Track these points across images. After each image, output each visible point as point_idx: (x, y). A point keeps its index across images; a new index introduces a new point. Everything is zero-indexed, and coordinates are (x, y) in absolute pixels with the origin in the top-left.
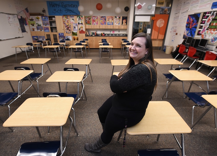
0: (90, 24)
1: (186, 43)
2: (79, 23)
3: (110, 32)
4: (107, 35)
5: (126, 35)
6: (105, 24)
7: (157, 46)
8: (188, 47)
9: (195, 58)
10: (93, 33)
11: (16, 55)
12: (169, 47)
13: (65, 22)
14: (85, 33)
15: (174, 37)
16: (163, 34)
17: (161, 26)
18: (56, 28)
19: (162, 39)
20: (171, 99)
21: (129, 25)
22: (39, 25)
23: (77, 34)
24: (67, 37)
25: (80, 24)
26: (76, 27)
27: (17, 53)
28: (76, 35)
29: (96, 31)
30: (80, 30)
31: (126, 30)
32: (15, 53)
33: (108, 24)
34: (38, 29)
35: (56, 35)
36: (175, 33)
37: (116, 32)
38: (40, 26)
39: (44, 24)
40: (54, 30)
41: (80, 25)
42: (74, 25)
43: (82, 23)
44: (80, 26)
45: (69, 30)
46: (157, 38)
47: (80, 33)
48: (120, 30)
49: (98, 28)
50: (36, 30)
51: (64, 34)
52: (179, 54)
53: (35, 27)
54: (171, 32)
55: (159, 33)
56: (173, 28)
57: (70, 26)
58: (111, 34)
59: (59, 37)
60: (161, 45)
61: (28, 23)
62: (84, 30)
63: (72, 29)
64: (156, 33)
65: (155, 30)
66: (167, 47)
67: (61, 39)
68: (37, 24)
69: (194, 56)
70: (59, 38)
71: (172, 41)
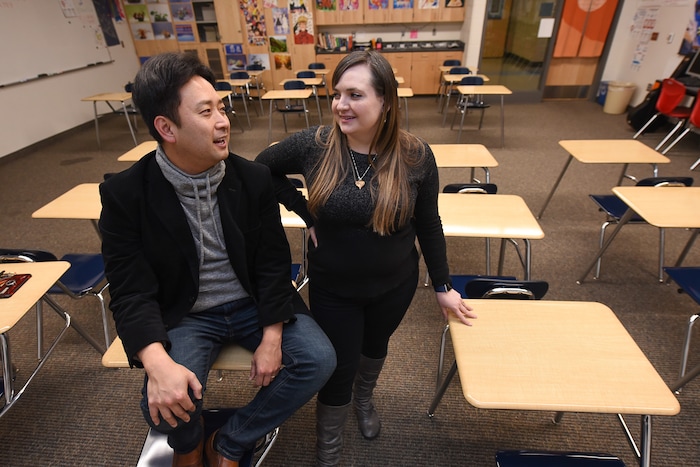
0: (332, 8)
1: (688, 72)
2: (292, 7)
3: (400, 34)
4: (389, 46)
5: (461, 46)
6: (384, 5)
7: (573, 82)
8: (696, 89)
10: (343, 42)
11: (96, 122)
12: (621, 89)
13: (245, 5)
14: (312, 43)
15: (642, 47)
16: (599, 39)
17: (594, 8)
18: (214, 26)
19: (595, 58)
20: (611, 283)
21: (471, 6)
22: (158, 19)
23: (288, 46)
24: (254, 57)
25: (298, 8)
26: (284, 21)
28: (285, 50)
29: (354, 33)
30: (297, 32)
31: (458, 25)
32: (91, 117)
33: (395, 7)
34: (156, 32)
35: (217, 50)
36: (650, 32)
37: (424, 36)
38: (164, 20)
39: (174, 14)
40: (208, 35)
41: (297, 12)
42: (277, 15)
43: (303, 7)
44: (297, 16)
45: (261, 34)
46: (574, 55)
47: (296, 43)
48: (437, 27)
49: (360, 22)
50: (150, 36)
51: (243, 47)
52: (655, 117)
53: (146, 25)
54: (632, 28)
55: (585, 33)
56: (643, 12)
57: (263, 17)
58: (407, 43)
59: (228, 58)
60: (588, 81)
61: (123, 12)
62: (311, 31)
63: (270, 26)
64: (576, 35)
65: (570, 23)
66: (613, 86)
67: (234, 66)
68: (152, 13)
70: (228, 63)
71: (635, 62)
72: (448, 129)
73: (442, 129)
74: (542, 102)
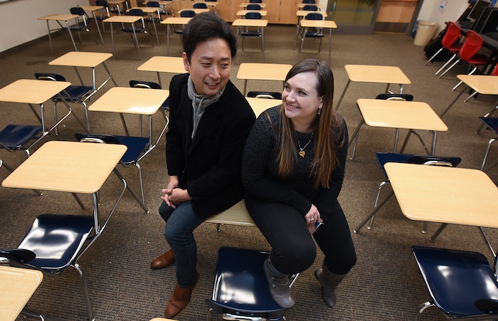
1: (468, 18)
7: (397, 20)
9: (476, 65)
11: (50, 37)
12: (427, 27)
19: (413, 2)
20: (360, 162)
27: (51, 32)
32: (44, 33)
52: (441, 50)
60: (408, 20)
66: (422, 25)
69: (476, 57)
71: (442, 7)
72: (297, 51)
73: (292, 51)
74: (373, 34)
